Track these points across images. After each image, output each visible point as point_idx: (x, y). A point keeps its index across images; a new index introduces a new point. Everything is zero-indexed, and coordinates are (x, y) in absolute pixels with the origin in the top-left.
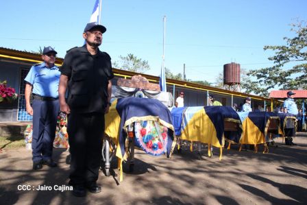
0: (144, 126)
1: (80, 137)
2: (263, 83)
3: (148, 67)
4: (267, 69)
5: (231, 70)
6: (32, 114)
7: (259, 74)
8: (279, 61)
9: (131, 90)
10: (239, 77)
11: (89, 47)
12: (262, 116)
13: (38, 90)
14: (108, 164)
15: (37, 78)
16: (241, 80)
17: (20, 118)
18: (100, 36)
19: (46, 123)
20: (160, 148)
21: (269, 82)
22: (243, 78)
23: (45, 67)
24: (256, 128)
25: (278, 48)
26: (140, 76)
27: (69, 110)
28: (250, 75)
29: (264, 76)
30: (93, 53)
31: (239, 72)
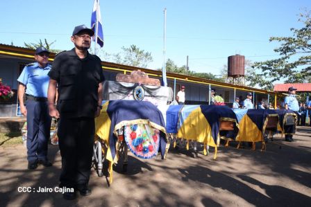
0: (134, 130)
1: (70, 141)
2: (267, 75)
3: (151, 58)
4: (273, 61)
5: (236, 63)
6: (26, 114)
7: (265, 66)
8: (285, 53)
9: (130, 85)
10: (244, 70)
11: (78, 51)
12: (261, 113)
13: (31, 91)
14: (100, 165)
15: (30, 79)
16: (246, 73)
17: (20, 113)
18: (88, 39)
19: (40, 123)
20: (151, 151)
21: (274, 75)
22: (247, 70)
23: (38, 67)
24: (255, 126)
25: (284, 39)
26: (139, 71)
27: (58, 115)
28: (255, 68)
29: (269, 69)
30: (81, 57)
31: (244, 64)
